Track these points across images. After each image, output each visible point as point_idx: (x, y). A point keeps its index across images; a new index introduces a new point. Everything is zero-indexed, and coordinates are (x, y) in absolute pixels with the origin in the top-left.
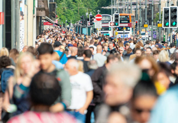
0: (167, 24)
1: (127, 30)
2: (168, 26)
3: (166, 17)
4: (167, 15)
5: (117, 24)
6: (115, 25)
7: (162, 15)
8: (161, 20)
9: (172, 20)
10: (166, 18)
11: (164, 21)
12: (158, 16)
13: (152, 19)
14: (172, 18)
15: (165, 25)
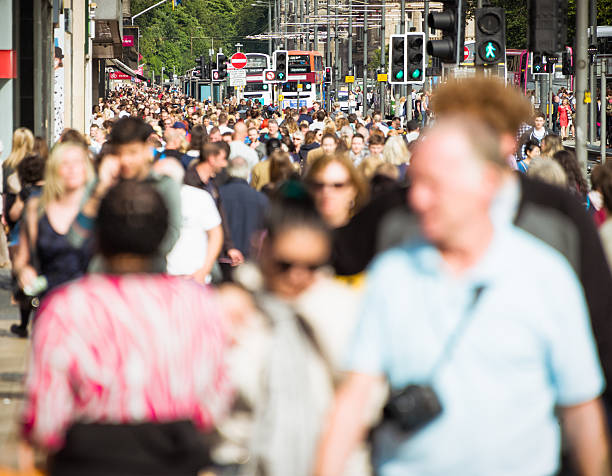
0: (399, 75)
1: (305, 90)
2: (402, 79)
3: (398, 58)
4: (399, 53)
5: (281, 75)
6: (278, 78)
7: (387, 54)
8: (385, 66)
9: (412, 66)
10: (398, 61)
11: (393, 67)
12: (380, 58)
13: (365, 63)
14: (410, 61)
15: (394, 78)
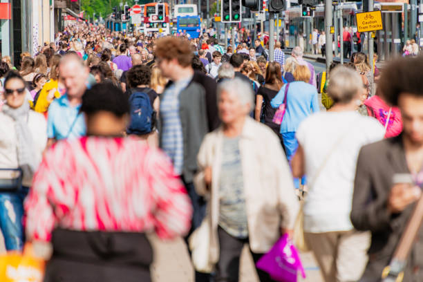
0: (227, 17)
1: (163, 27)
2: (229, 20)
3: (226, 8)
4: (226, 5)
5: (161, 18)
6: (159, 19)
7: (220, 6)
8: (219, 12)
9: (234, 12)
10: (226, 10)
11: (223, 13)
12: (216, 8)
13: (208, 10)
14: (233, 9)
15: (224, 19)
